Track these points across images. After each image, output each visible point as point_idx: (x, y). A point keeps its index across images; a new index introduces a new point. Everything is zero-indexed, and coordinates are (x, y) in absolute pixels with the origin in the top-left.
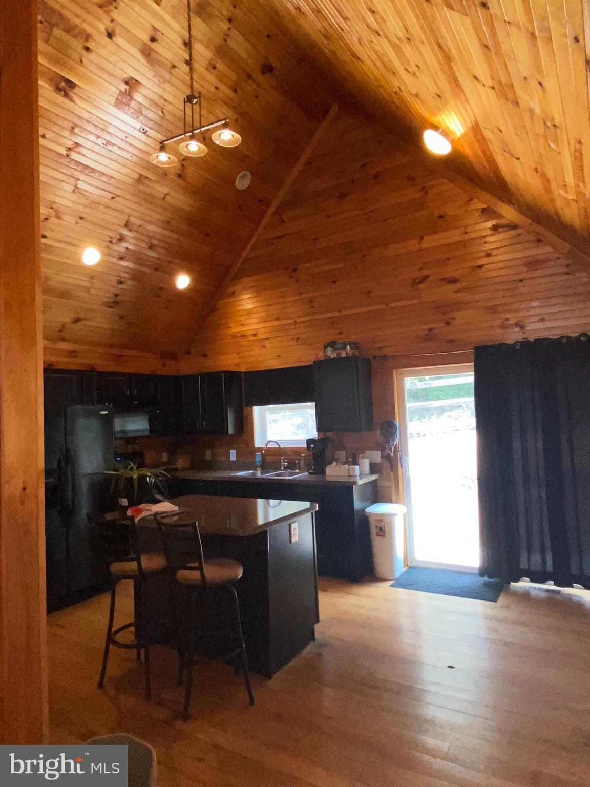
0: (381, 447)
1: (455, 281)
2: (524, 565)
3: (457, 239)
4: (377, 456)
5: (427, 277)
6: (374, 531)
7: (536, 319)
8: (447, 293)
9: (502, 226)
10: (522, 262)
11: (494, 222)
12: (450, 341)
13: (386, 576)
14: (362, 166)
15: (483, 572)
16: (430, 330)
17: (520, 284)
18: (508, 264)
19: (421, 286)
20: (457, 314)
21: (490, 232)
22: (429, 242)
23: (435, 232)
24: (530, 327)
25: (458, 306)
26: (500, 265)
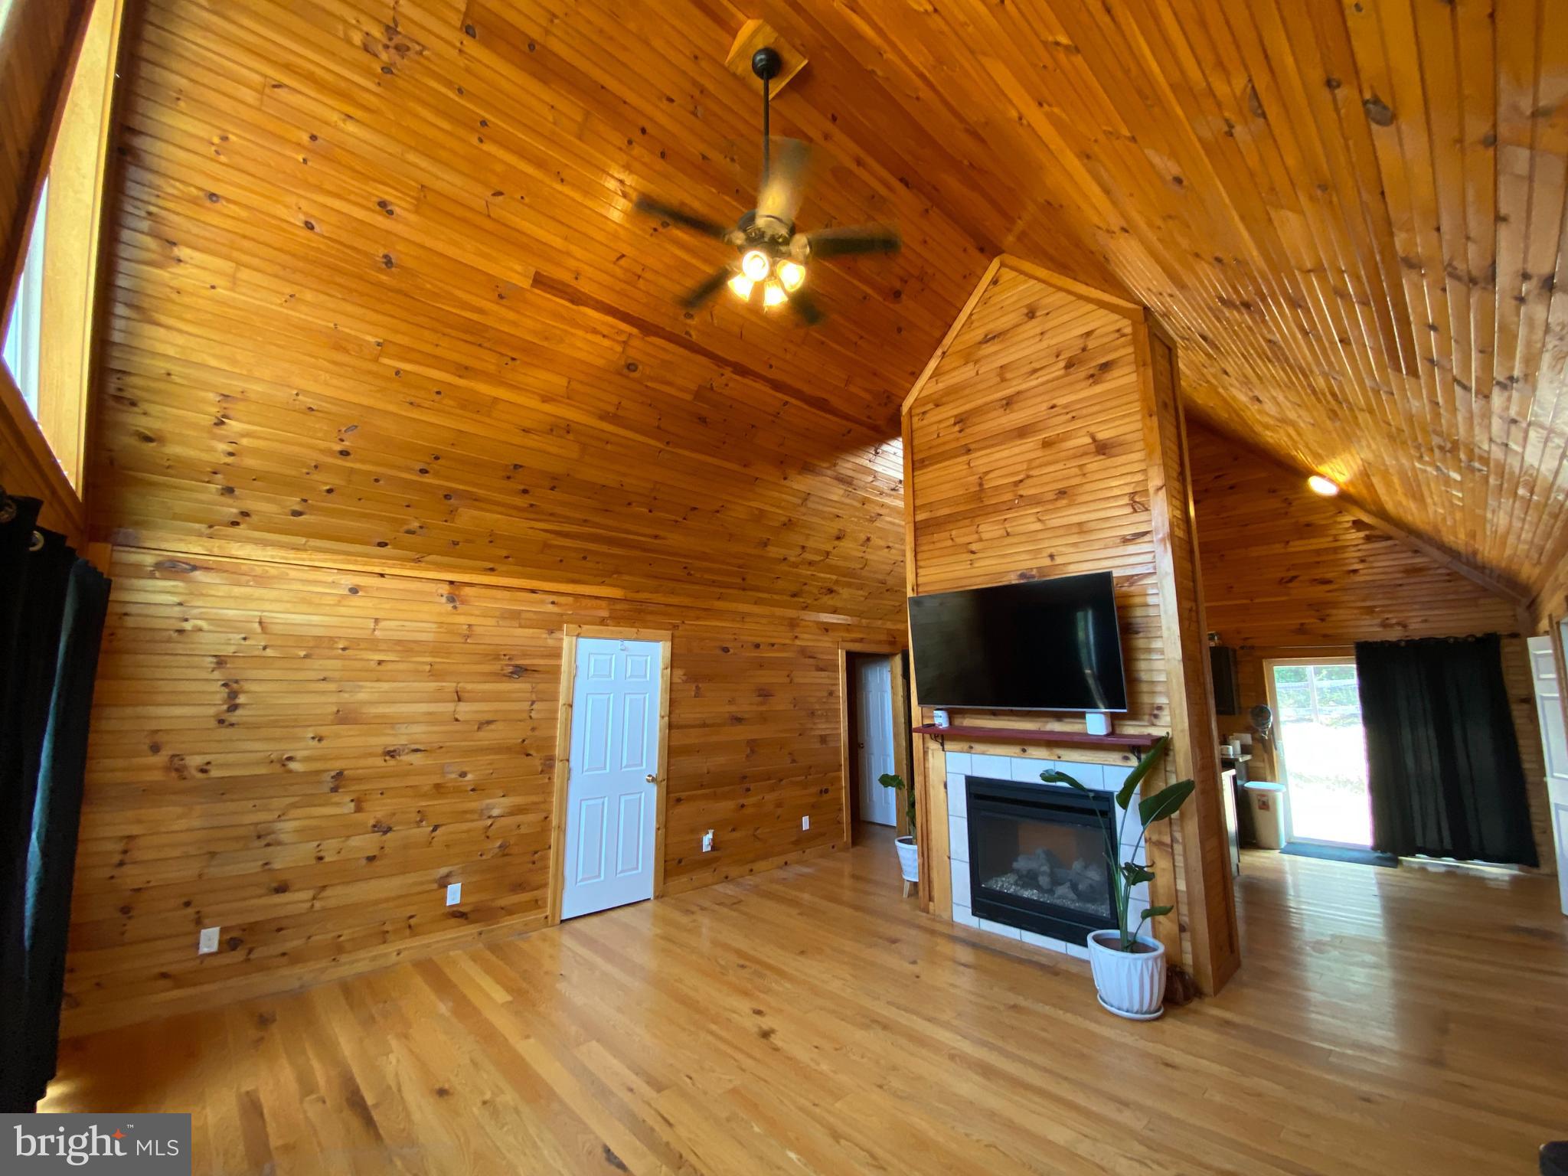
0: (1252, 730)
1: (1328, 582)
2: (1419, 843)
3: (1326, 545)
4: (1248, 738)
5: (1294, 578)
6: (1255, 805)
7: (1420, 619)
8: (1319, 592)
9: (1375, 537)
10: (1401, 568)
11: (1367, 533)
12: (1325, 636)
13: (1273, 845)
14: (1216, 477)
15: (1375, 848)
16: (1302, 624)
17: (1399, 588)
18: (1387, 569)
19: (1290, 585)
20: (1334, 612)
21: (1361, 541)
22: (1298, 546)
23: (1301, 538)
24: (1412, 627)
25: (1335, 604)
26: (1381, 570)
